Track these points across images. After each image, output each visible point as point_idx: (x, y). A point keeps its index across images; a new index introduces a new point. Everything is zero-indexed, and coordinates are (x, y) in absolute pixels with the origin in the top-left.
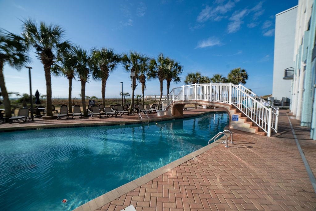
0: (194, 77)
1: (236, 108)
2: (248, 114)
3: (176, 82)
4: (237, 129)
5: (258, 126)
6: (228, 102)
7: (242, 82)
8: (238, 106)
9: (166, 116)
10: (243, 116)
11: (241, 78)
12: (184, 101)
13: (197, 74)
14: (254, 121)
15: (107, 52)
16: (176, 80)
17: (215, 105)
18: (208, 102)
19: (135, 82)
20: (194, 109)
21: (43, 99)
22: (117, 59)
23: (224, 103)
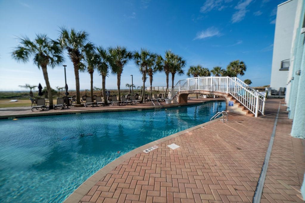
0: (196, 70)
1: (232, 96)
2: (241, 101)
3: (180, 75)
4: (232, 112)
5: (248, 109)
6: (225, 91)
7: (241, 74)
8: (233, 95)
9: (173, 104)
10: (237, 102)
11: (240, 70)
12: (189, 91)
13: (198, 67)
14: (245, 106)
15: (121, 50)
16: (180, 73)
17: (214, 94)
18: (210, 92)
19: (146, 75)
20: (196, 99)
21: (60, 91)
22: (130, 56)
23: (222, 92)
